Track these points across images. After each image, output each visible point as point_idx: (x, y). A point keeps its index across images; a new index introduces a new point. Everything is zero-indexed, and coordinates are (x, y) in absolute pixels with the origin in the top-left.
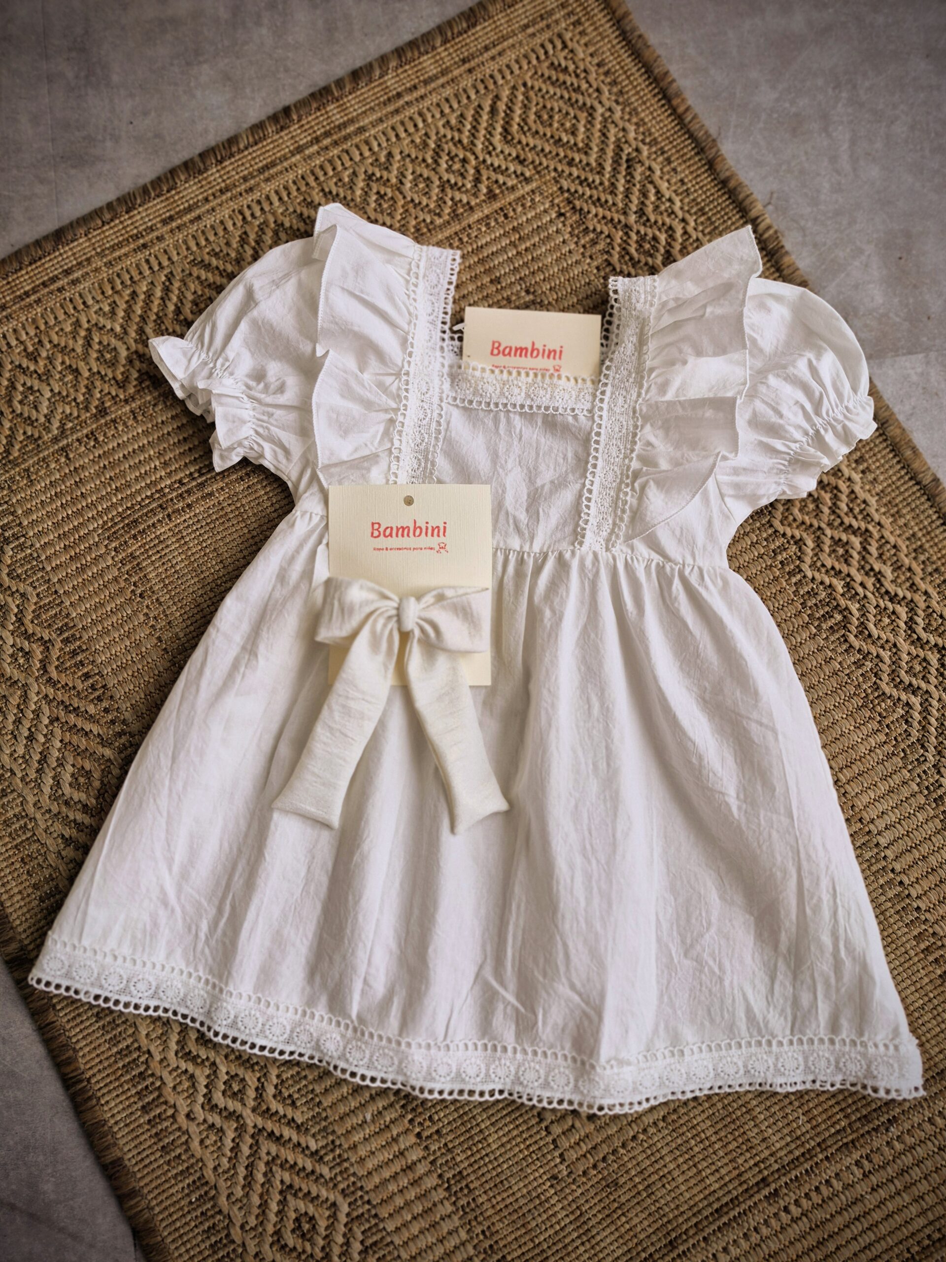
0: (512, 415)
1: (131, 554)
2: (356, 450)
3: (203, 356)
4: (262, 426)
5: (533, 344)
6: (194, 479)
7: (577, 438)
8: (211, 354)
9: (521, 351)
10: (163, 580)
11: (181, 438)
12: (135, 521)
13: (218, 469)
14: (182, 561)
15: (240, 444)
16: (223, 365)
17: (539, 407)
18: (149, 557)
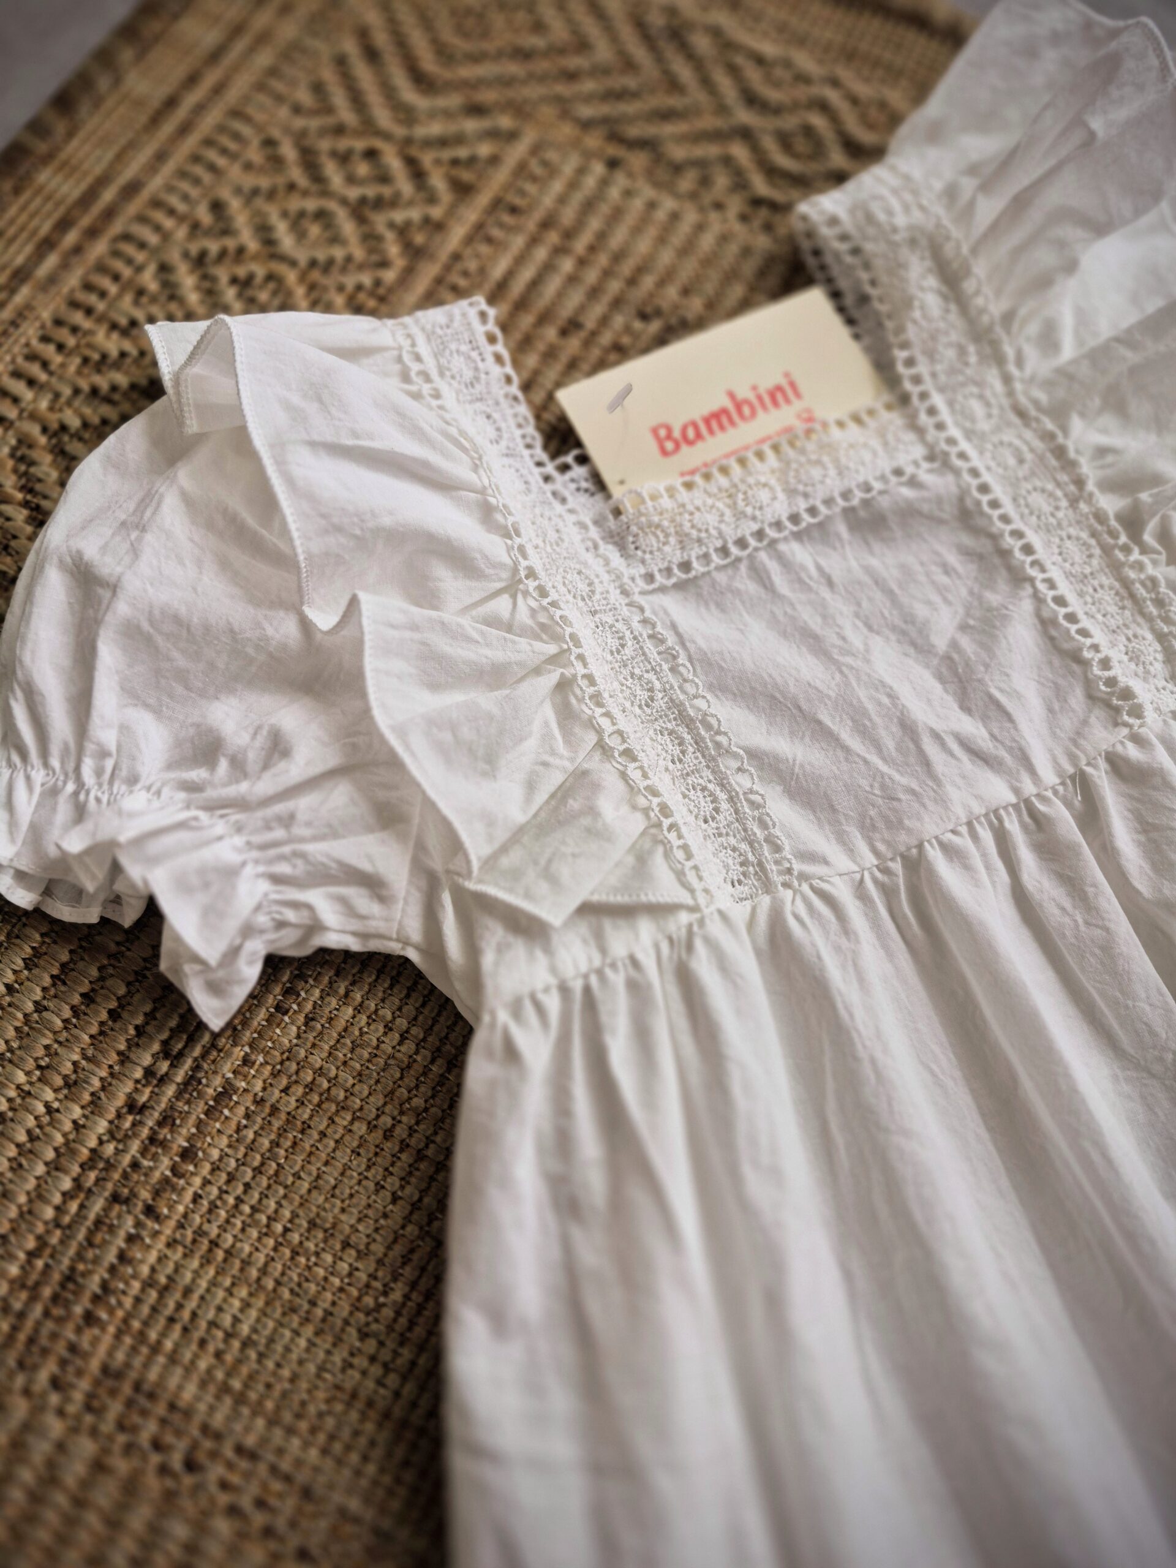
0: (782, 547)
1: (105, 1369)
2: (531, 786)
3: (39, 776)
4: (282, 858)
5: (731, 395)
6: (163, 1080)
7: (940, 522)
8: (55, 762)
9: (717, 420)
10: (225, 1389)
11: (76, 999)
12: (70, 1277)
13: (216, 1023)
14: (246, 1305)
15: (248, 931)
16: (99, 772)
17: (829, 502)
18: (156, 1349)
